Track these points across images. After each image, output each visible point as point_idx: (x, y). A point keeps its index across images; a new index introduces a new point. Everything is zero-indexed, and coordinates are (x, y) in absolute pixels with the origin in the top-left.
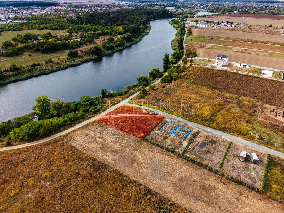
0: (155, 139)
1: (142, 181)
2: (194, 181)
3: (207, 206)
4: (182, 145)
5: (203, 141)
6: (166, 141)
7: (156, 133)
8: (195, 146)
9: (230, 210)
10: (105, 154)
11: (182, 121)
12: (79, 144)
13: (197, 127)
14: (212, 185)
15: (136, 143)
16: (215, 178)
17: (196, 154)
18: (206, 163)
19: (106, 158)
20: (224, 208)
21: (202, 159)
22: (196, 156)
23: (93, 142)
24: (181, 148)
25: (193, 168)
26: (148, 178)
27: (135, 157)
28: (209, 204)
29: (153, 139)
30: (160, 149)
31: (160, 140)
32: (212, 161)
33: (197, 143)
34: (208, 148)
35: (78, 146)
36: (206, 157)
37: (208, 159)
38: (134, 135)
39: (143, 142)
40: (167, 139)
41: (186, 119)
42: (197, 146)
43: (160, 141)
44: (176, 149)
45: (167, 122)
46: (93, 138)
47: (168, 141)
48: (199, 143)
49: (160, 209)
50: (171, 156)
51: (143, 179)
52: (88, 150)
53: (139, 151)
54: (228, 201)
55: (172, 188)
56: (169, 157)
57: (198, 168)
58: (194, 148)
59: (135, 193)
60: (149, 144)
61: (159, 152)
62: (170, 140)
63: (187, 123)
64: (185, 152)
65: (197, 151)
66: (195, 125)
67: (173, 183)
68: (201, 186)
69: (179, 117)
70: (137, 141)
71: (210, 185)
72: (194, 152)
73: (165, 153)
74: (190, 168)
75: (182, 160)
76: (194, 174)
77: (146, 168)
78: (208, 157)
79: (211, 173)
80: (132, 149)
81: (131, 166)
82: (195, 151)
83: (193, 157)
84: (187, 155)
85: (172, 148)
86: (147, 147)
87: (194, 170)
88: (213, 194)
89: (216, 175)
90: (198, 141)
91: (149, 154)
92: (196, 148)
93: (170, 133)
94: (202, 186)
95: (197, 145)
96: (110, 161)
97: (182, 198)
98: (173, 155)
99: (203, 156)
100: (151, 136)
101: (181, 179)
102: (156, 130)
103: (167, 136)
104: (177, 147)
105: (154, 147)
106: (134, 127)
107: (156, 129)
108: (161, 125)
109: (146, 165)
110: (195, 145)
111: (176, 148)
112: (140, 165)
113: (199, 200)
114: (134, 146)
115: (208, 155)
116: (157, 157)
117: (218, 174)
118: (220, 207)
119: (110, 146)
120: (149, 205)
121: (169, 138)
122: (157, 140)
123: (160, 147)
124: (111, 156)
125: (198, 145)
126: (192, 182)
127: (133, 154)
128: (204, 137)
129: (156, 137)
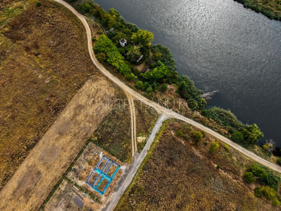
0: (89, 152)
1: (41, 142)
2: (36, 184)
3: (14, 190)
4: (80, 179)
5: (84, 204)
6: (87, 164)
7: (99, 153)
8: (77, 193)
9: (8, 207)
10: (73, 110)
11: (123, 185)
12: (86, 88)
13: (109, 203)
14: (31, 199)
15: (84, 134)
16: (36, 204)
17: (65, 191)
18: (54, 200)
19: (68, 112)
20: (9, 203)
21: (59, 197)
22: (64, 191)
23: (88, 98)
24: (75, 178)
25: (50, 186)
26: (43, 146)
27: (66, 134)
28: (14, 192)
29: (90, 150)
30: (75, 157)
31: (88, 157)
32: (56, 206)
33: (83, 197)
34: (73, 208)
35: (84, 87)
36: (61, 201)
37: (59, 204)
38: (96, 131)
39: (85, 140)
40: (89, 164)
41: (126, 191)
42: (76, 195)
43: (86, 158)
44: (73, 172)
45: (120, 166)
46: (94, 96)
47: (86, 166)
48: (82, 199)
49: (16, 155)
50: (65, 167)
51: (43, 143)
52: (79, 97)
53: (74, 137)
54: (14, 209)
55: (32, 165)
56: (64, 165)
57: (49, 190)
58: (74, 191)
59: (29, 137)
60: (82, 146)
61: (71, 156)
62: (87, 167)
63: (119, 191)
64: (69, 181)
65: (70, 194)
66: (114, 200)
67: (36, 166)
68: (31, 189)
69: (130, 182)
70: (87, 134)
71: (30, 197)
72: (68, 190)
73: (69, 161)
74: (50, 183)
75: (59, 177)
76: (43, 185)
77: (54, 145)
78: (61, 204)
79: (42, 201)
80: (77, 131)
81: (57, 132)
82: (70, 192)
83: (62, 188)
84: (65, 182)
85: (74, 169)
86: (78, 144)
87: (47, 186)
88: (22, 198)
89: (39, 206)
90: (84, 198)
91: (69, 147)
92: (74, 194)
93: (99, 168)
94: (31, 191)
95: (79, 195)
96: (63, 115)
97: (23, 172)
98: (66, 169)
99: (63, 199)
100: (94, 147)
101: (39, 173)
102: (103, 153)
103: (93, 165)
104: (77, 174)
105: (78, 151)
106: (109, 130)
107: (105, 153)
108: (113, 159)
109: (56, 145)
110: (79, 193)
111: (75, 172)
112: (57, 139)
113: (19, 184)
114: (81, 132)
115: (63, 205)
116: (65, 153)
117: (40, 208)
118: (11, 200)
119: (82, 112)
120: (19, 148)
121: (91, 166)
122: (88, 154)
123: (77, 157)
124: (69, 116)
125: (79, 197)
126: (35, 182)
127: (70, 132)
128: (91, 207)
129: (92, 152)
